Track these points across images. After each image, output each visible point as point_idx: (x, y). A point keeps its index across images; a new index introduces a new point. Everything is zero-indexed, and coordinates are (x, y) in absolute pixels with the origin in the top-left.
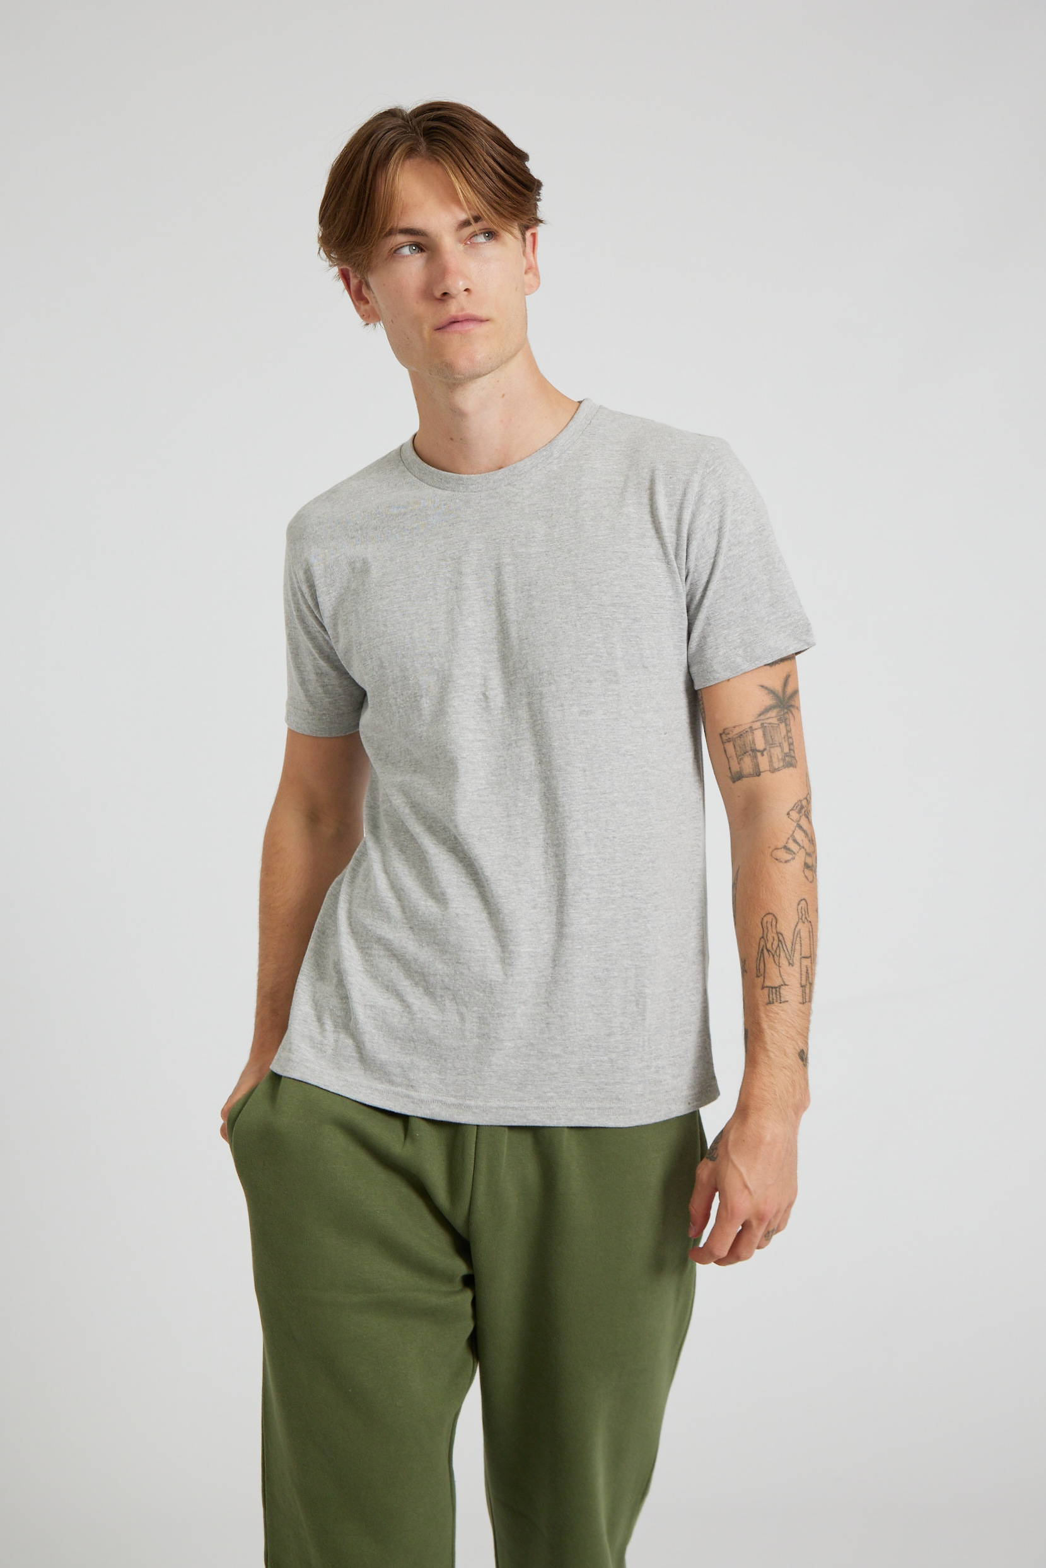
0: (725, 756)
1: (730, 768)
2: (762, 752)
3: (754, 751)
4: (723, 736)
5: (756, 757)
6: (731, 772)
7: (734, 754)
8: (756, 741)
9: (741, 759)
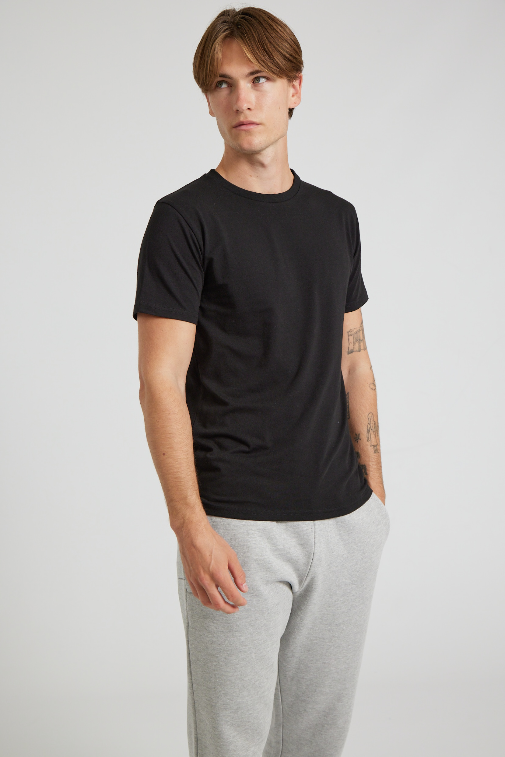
0: (348, 342)
1: (349, 348)
2: (362, 341)
3: (360, 340)
4: (349, 333)
5: (360, 343)
6: (349, 349)
7: (352, 341)
8: (361, 336)
9: (355, 344)
